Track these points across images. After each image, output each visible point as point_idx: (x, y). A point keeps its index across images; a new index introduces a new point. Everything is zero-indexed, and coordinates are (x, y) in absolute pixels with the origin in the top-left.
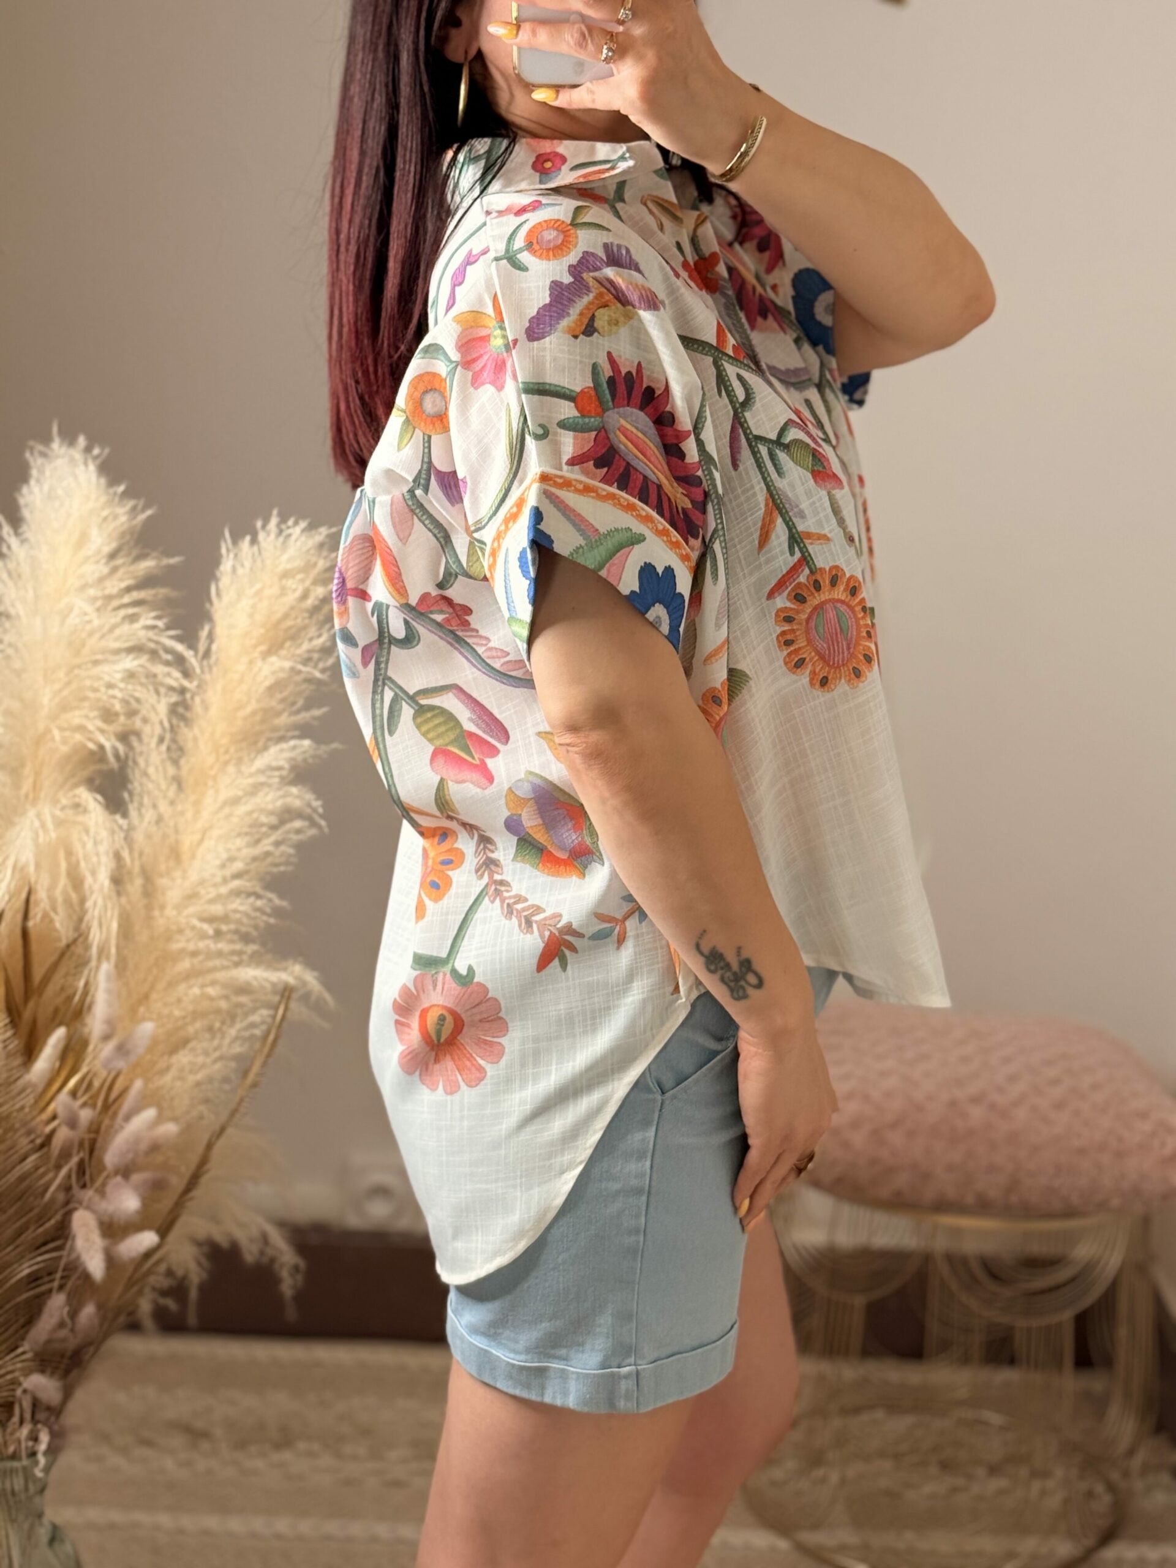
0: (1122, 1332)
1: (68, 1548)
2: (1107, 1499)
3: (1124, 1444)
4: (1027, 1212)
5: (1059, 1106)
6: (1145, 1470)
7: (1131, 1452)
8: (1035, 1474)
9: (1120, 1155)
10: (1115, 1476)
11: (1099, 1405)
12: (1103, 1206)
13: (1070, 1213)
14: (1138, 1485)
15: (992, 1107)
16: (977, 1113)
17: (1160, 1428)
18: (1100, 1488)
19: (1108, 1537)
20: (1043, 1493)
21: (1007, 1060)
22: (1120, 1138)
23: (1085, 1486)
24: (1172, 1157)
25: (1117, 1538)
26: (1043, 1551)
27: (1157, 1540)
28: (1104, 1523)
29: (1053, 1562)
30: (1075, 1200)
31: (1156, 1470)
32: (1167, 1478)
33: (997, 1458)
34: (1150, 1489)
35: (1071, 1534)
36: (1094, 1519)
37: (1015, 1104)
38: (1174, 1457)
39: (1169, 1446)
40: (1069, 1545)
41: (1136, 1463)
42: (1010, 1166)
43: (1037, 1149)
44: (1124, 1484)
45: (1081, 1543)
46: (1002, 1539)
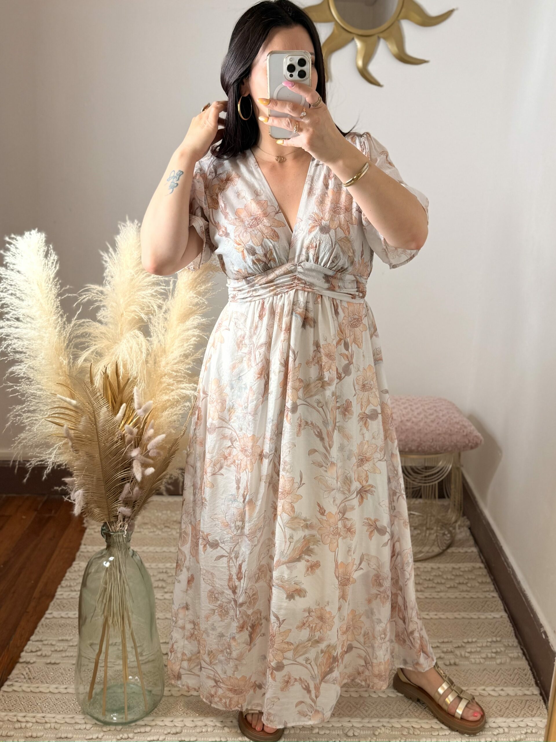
0: (453, 486)
1: (138, 557)
2: (449, 535)
3: (454, 519)
4: (424, 453)
5: (432, 421)
6: (460, 526)
7: (456, 522)
8: (427, 529)
9: (451, 435)
10: (451, 529)
11: (446, 508)
12: (446, 451)
13: (437, 453)
14: (458, 531)
15: (413, 422)
16: (409, 424)
17: (464, 515)
18: (446, 533)
19: (449, 546)
20: (430, 534)
21: (417, 408)
22: (451, 430)
23: (442, 532)
24: (467, 435)
25: (452, 547)
26: (430, 551)
27: (463, 547)
28: (448, 542)
29: (433, 554)
30: (438, 449)
31: (463, 527)
32: (466, 529)
33: (417, 524)
34: (461, 532)
35: (438, 546)
36: (445, 541)
37: (420, 421)
38: (468, 523)
39: (467, 520)
40: (438, 549)
41: (457, 525)
42: (419, 440)
43: (426, 434)
44: (453, 531)
45: (441, 548)
46: (418, 548)
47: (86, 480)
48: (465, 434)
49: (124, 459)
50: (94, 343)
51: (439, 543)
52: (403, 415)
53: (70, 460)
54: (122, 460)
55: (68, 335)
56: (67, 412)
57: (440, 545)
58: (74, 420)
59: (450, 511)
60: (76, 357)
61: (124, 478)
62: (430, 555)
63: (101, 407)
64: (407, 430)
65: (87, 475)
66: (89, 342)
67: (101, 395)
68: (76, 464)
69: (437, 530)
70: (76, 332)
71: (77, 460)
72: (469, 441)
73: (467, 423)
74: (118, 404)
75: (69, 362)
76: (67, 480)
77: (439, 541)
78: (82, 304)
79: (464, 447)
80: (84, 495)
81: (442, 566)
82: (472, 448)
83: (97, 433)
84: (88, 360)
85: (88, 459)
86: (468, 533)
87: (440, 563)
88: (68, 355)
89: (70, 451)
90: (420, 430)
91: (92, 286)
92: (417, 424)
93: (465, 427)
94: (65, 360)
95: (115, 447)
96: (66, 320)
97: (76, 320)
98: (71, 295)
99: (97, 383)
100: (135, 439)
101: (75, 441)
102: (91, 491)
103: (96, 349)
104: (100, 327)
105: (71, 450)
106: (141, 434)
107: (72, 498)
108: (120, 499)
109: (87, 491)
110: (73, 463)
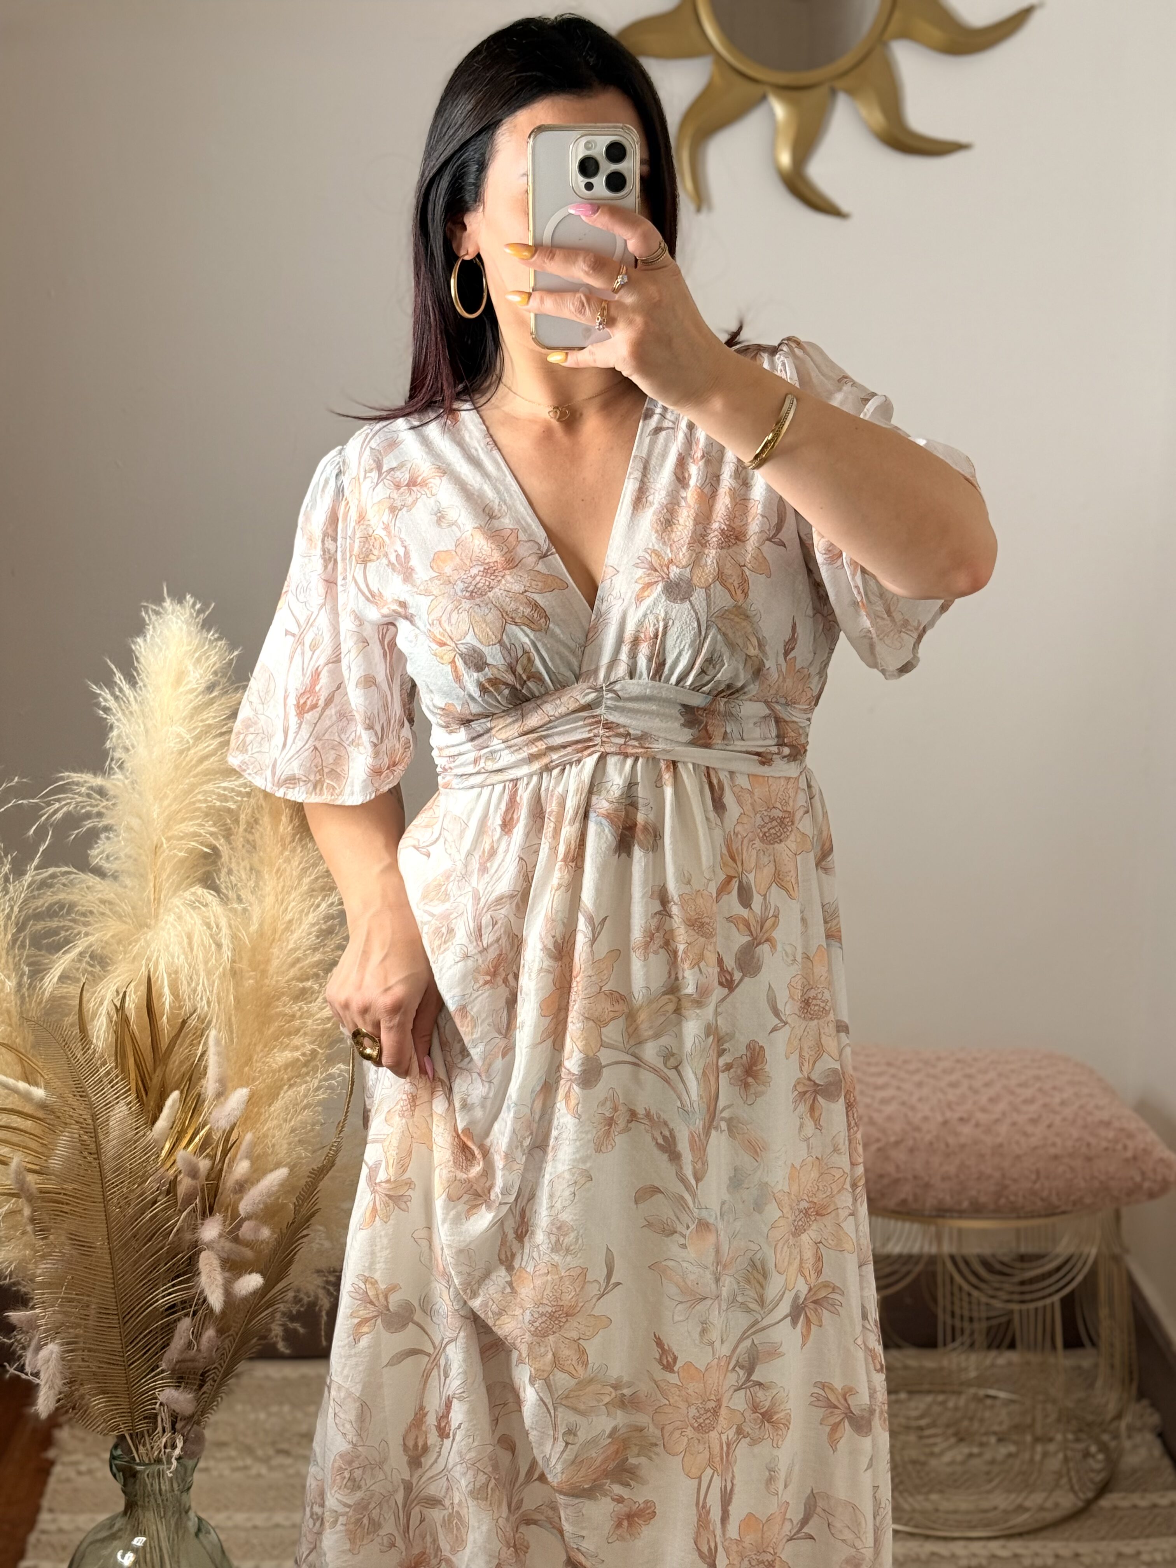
0: (1104, 1312)
1: (212, 1536)
3: (1112, 1407)
4: (1015, 1212)
6: (1132, 1430)
7: (1119, 1416)
10: (1106, 1437)
11: (1088, 1378)
12: (1078, 1205)
13: (1051, 1212)
14: (1127, 1444)
18: (1093, 1449)
19: (1104, 1489)
20: (1045, 1455)
22: (1089, 1145)
23: (1080, 1446)
24: (1135, 1158)
25: (1111, 1491)
26: (1049, 1504)
27: (1145, 1491)
28: (1098, 1478)
29: (1057, 1514)
30: (1054, 1199)
31: (1140, 1430)
32: (1149, 1437)
33: (1004, 1427)
34: (1135, 1447)
35: (1072, 1489)
36: (1092, 1475)
37: (997, 1121)
38: (1154, 1419)
39: (1149, 1410)
40: (1071, 1496)
41: (1123, 1424)
42: (997, 1175)
43: (1018, 1157)
44: (1113, 1444)
45: (1081, 1495)
46: (1013, 1496)
47: (66, 1314)
48: (1129, 1154)
49: (173, 1252)
50: (84, 930)
51: (1074, 1480)
52: (949, 1106)
53: (23, 1261)
54: (168, 1252)
55: (16, 909)
56: (17, 1121)
57: (1077, 1487)
58: (33, 1145)
59: (1099, 1383)
60: (38, 971)
61: (174, 1306)
62: (1049, 1517)
63: (109, 1107)
64: (963, 1146)
65: (71, 1300)
66: (71, 928)
67: (108, 1073)
68: (42, 1270)
69: (1066, 1440)
70: (33, 905)
71: (43, 1257)
72: (1143, 1174)
73: (1135, 1123)
74: (153, 1095)
75: (20, 985)
76: (15, 1316)
77: (1073, 1473)
78: (51, 825)
79: (1130, 1193)
80: (63, 1359)
81: (1084, 1548)
82: (1152, 1195)
83: (102, 1177)
84: (68, 977)
85: (74, 1252)
86: (1157, 1450)
87: (1079, 1539)
88: (17, 967)
89: (24, 1233)
90: (1001, 1145)
91: (76, 777)
92: (988, 1131)
93: (1131, 1136)
94: (9, 978)
95: (148, 1215)
96: (11, 870)
97: (36, 868)
98: (25, 802)
99: (98, 1037)
100: (203, 1191)
101: (39, 1204)
102: (82, 1345)
103: (90, 946)
104: (99, 887)
105: (29, 1228)
106: (216, 1176)
107: (28, 1369)
108: (164, 1366)
109: (70, 1346)
110: (30, 1266)
